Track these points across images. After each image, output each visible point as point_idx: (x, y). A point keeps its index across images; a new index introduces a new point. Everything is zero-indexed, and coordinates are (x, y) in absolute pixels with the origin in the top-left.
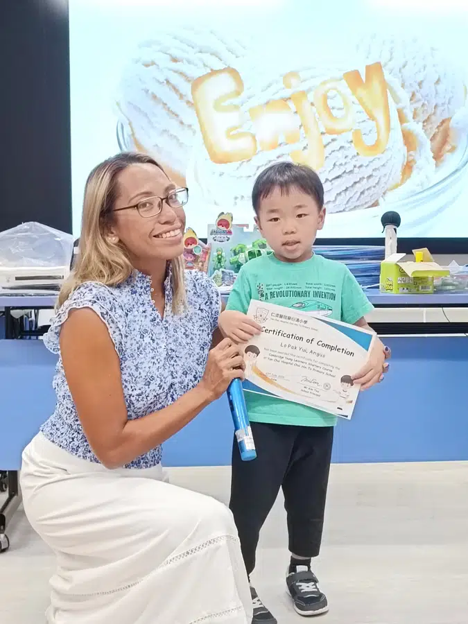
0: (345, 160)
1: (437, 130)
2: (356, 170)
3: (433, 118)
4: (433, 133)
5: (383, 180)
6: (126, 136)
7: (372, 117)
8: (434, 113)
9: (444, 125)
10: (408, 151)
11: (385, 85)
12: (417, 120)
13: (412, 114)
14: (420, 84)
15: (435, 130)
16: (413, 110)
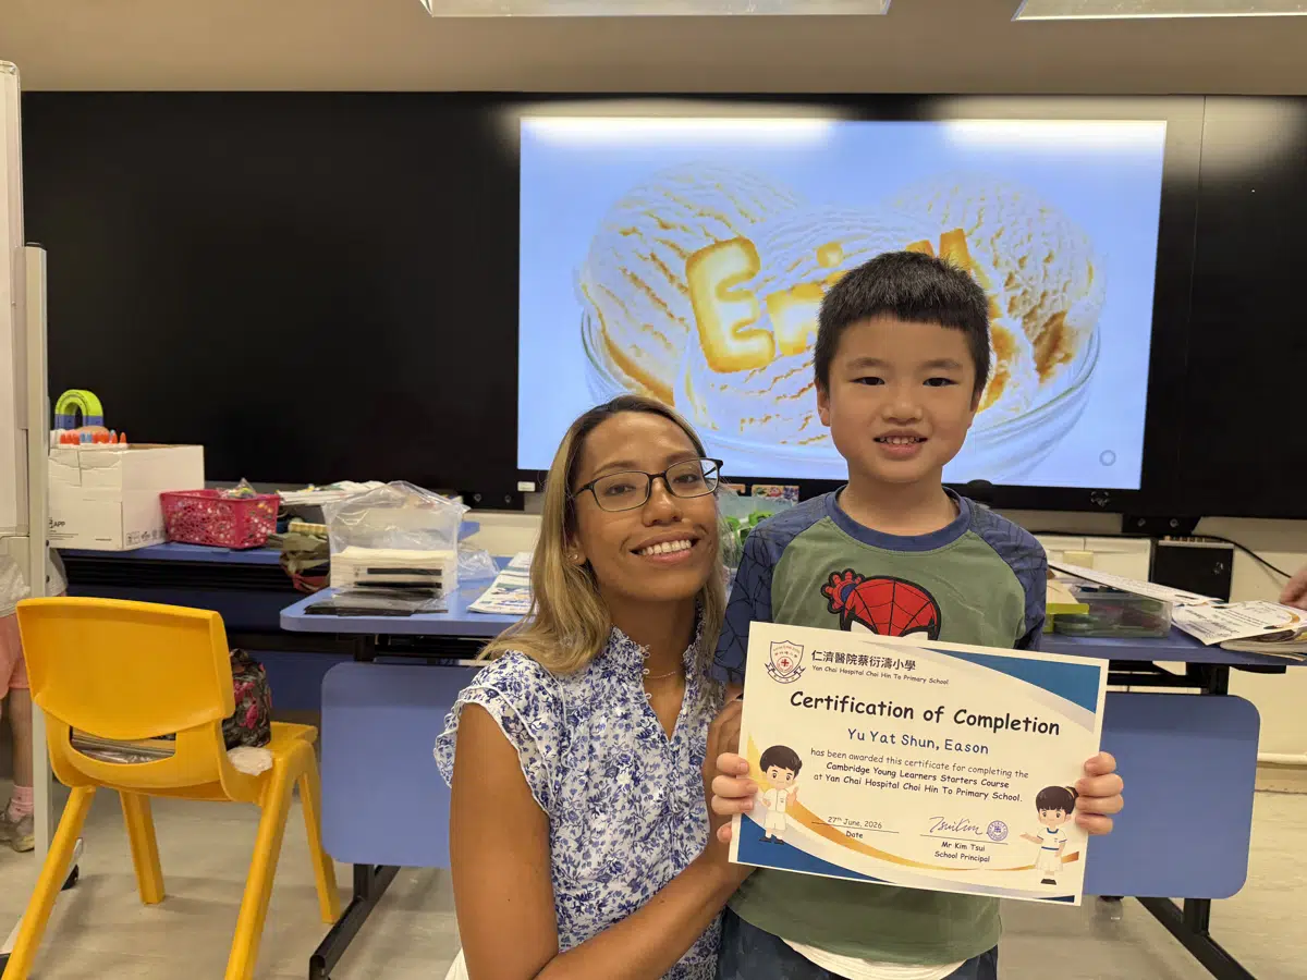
1: (1043, 330)
3: (1039, 312)
4: (1038, 333)
6: (594, 332)
8: (1041, 305)
9: (1055, 323)
10: (999, 359)
12: (1014, 313)
13: (1007, 306)
14: (1021, 262)
15: (1040, 330)
16: (1009, 300)
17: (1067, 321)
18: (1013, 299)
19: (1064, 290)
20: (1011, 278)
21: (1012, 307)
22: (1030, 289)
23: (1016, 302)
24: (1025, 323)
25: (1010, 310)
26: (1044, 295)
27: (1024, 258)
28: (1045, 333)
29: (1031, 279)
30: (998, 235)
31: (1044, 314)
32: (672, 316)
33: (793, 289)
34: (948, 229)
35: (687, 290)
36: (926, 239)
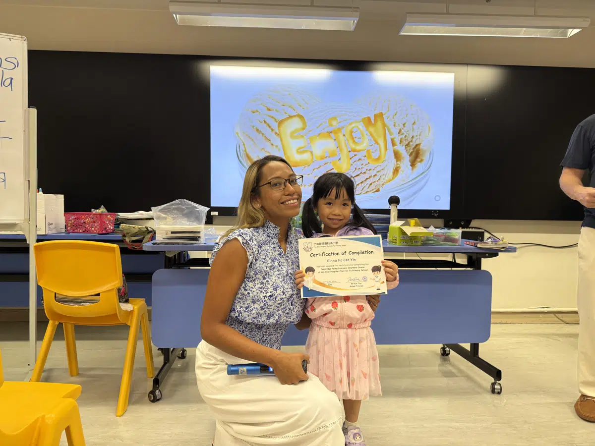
0: (362, 166)
1: (413, 150)
2: (368, 172)
3: (411, 143)
4: (410, 152)
5: (383, 177)
6: (241, 151)
7: (377, 143)
9: (417, 148)
10: (397, 161)
11: (384, 126)
16: (400, 139)
17: (421, 147)
19: (420, 135)
20: (400, 130)
22: (407, 135)
24: (406, 148)
25: (400, 143)
26: (413, 137)
27: (405, 123)
29: (408, 131)
30: (395, 115)
31: (413, 145)
32: (272, 144)
33: (319, 134)
34: (377, 112)
35: (278, 135)
36: (369, 116)
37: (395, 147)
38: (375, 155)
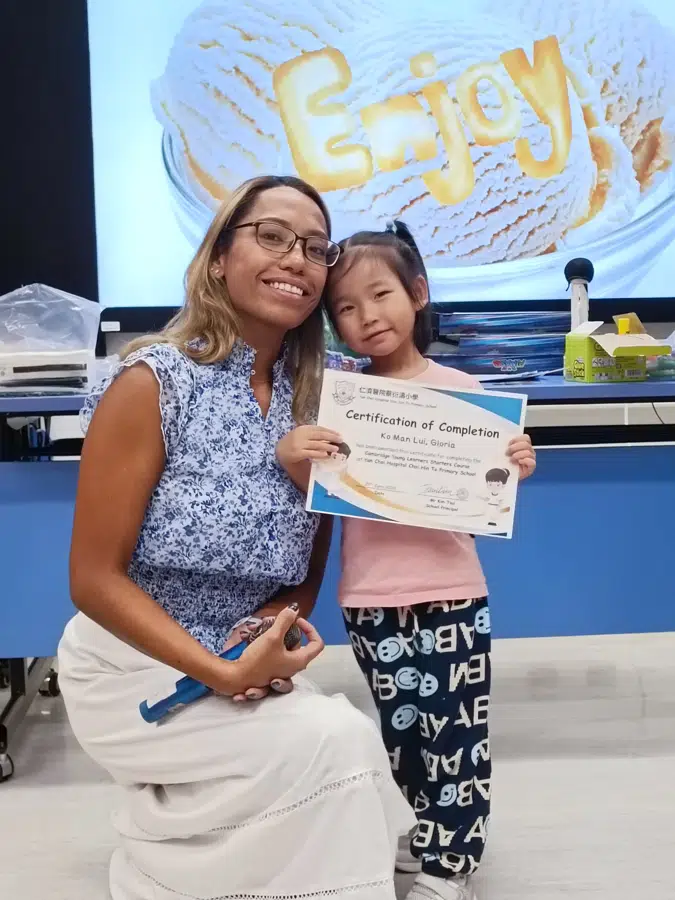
1: (641, 137)
2: (522, 199)
3: (636, 119)
4: (636, 143)
7: (544, 119)
8: (637, 112)
9: (652, 129)
10: (599, 168)
11: (563, 72)
12: (611, 121)
13: (604, 115)
14: (615, 68)
15: (638, 137)
16: (605, 108)
17: (662, 128)
18: (609, 106)
19: (659, 95)
20: (606, 84)
21: (608, 115)
22: (625, 96)
23: (612, 110)
24: (622, 131)
25: (607, 119)
26: (640, 101)
27: (618, 64)
28: (643, 140)
29: (626, 85)
30: (591, 42)
31: (640, 123)
32: (259, 131)
33: (387, 100)
34: (541, 35)
35: (276, 103)
36: (520, 46)
37: (593, 129)
38: (541, 155)
